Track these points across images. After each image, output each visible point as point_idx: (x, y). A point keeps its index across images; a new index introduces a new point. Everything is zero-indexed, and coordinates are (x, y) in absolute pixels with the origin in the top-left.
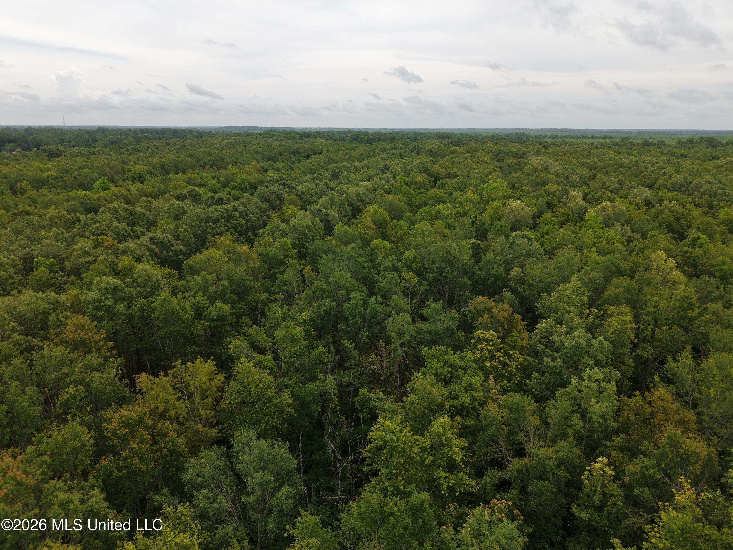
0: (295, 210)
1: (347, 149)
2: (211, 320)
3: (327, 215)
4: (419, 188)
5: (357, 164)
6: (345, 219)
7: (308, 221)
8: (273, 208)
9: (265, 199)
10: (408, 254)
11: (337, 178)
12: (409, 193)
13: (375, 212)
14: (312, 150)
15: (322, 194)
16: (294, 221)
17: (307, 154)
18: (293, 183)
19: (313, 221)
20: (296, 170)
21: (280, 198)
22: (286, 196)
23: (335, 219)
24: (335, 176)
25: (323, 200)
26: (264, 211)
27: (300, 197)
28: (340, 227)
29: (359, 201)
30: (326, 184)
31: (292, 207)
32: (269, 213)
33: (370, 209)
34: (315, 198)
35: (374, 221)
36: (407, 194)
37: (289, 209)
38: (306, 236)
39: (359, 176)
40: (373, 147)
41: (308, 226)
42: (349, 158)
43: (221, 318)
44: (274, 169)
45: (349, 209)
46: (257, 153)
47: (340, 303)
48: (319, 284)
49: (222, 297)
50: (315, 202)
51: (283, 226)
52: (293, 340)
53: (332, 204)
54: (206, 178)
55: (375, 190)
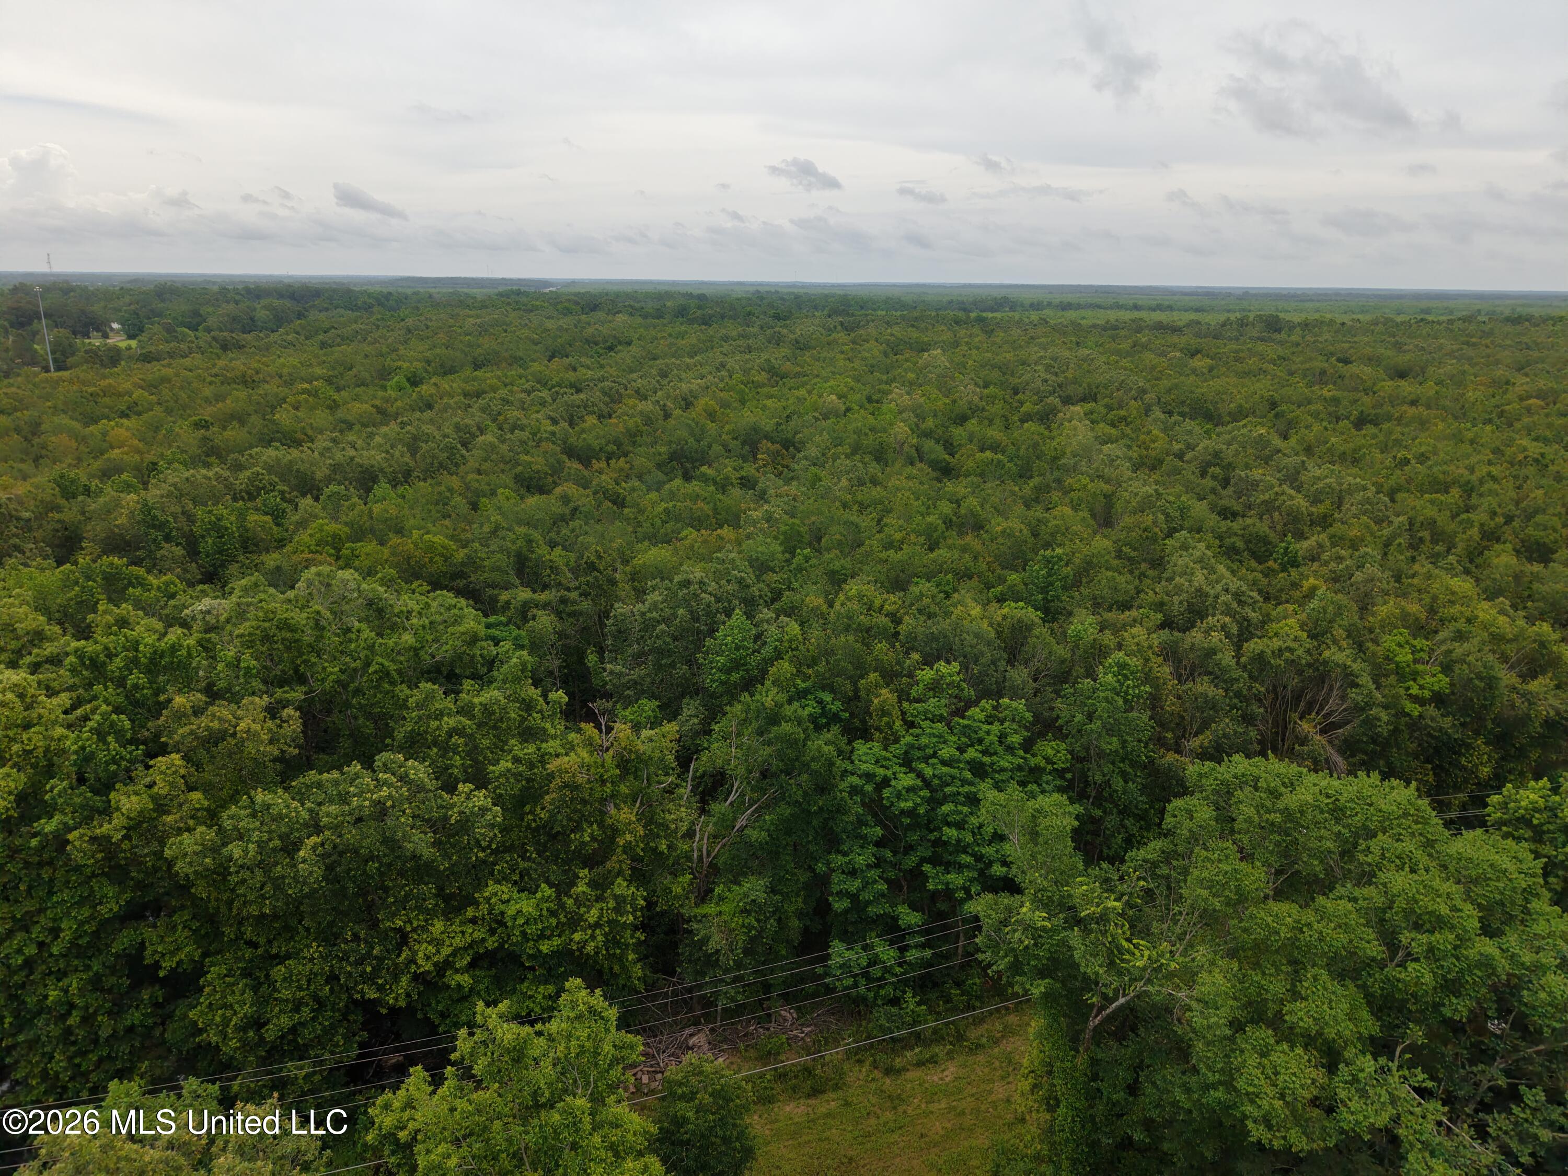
0: (636, 401)
1: (670, 335)
3: (664, 405)
4: (756, 387)
5: (688, 360)
6: (681, 409)
7: (650, 408)
8: (614, 400)
9: (605, 393)
10: (727, 427)
11: (666, 376)
12: (743, 391)
13: (707, 404)
14: (615, 337)
15: (656, 390)
16: (639, 408)
17: (609, 344)
19: (654, 408)
21: (617, 392)
22: (623, 391)
25: (660, 394)
29: (692, 396)
32: (611, 405)
35: (705, 411)
36: (741, 392)
40: (711, 332)
42: (676, 352)
45: (682, 403)
53: (668, 397)
55: (707, 388)
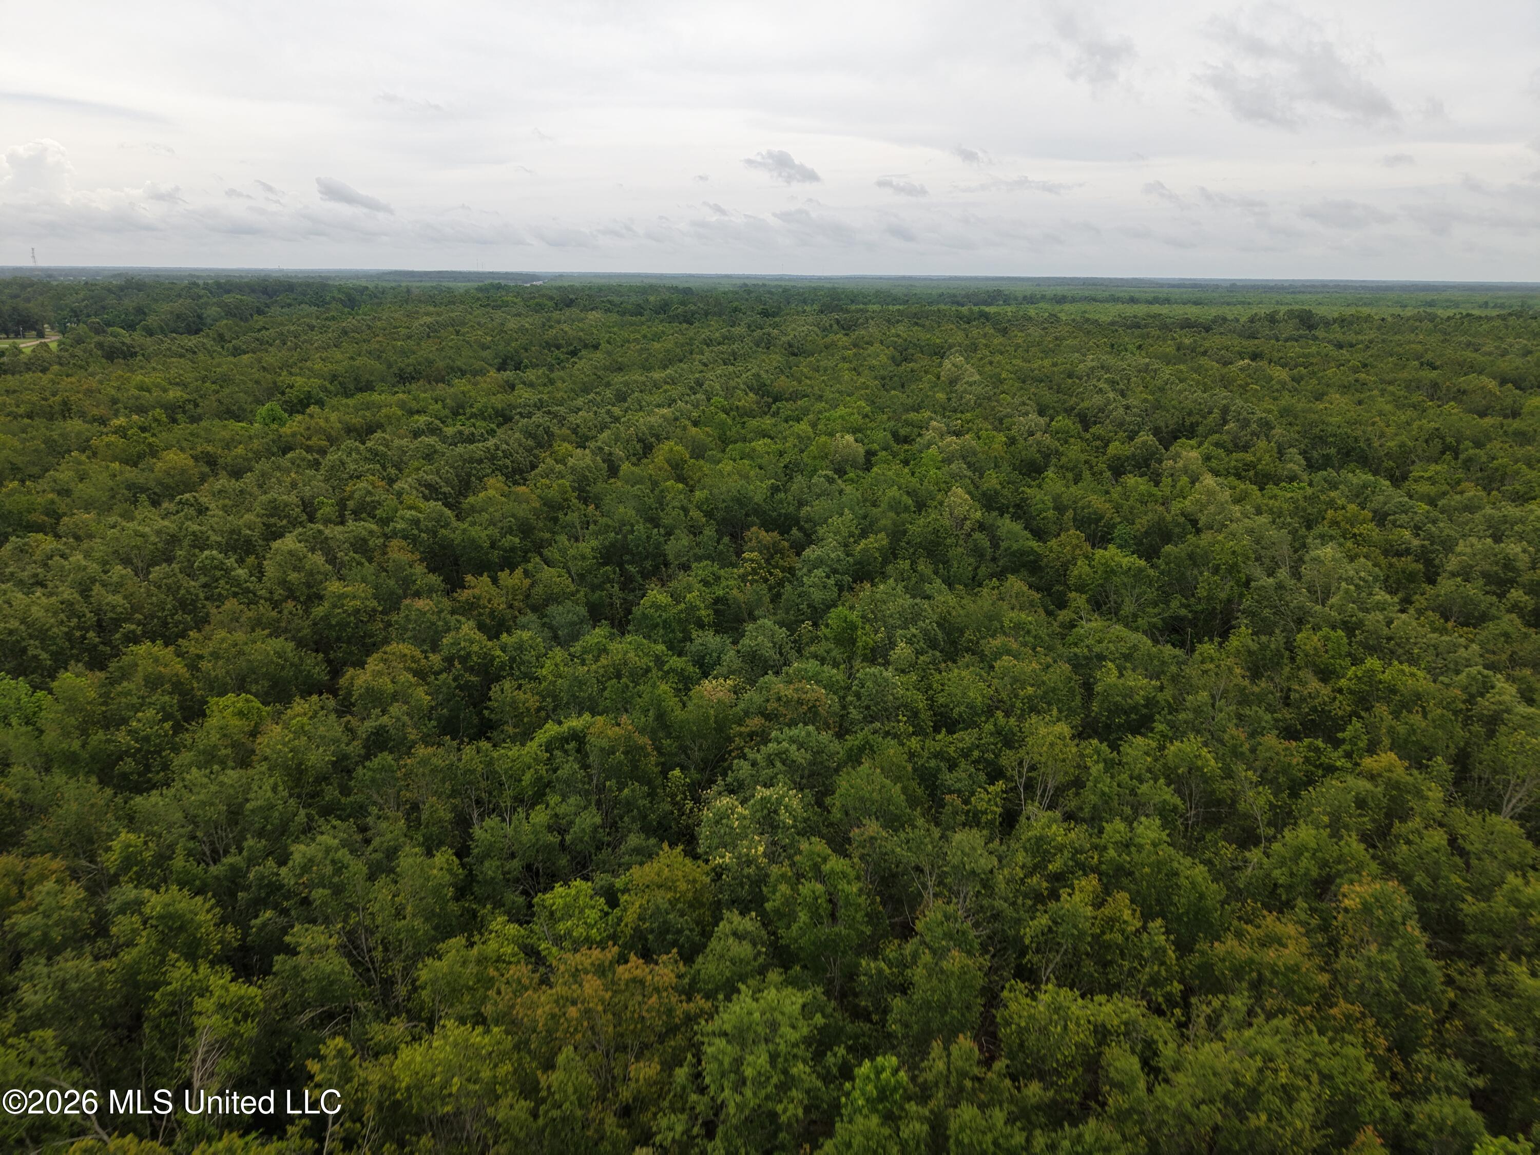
0: (570, 448)
1: (644, 337)
2: (505, 551)
3: (610, 454)
4: (741, 416)
5: (657, 375)
6: (634, 459)
7: (588, 460)
8: (540, 445)
9: (529, 434)
11: (625, 400)
12: (725, 424)
13: (671, 450)
14: (582, 339)
15: (603, 427)
16: (571, 462)
17: (573, 348)
18: (562, 410)
19: (594, 461)
20: (559, 384)
21: (547, 431)
22: (555, 430)
23: (621, 459)
24: (621, 397)
25: (606, 434)
26: (529, 450)
27: (575, 431)
28: (625, 467)
29: (653, 435)
30: (608, 412)
31: (566, 444)
32: (536, 451)
33: (666, 446)
34: (594, 432)
35: (668, 461)
36: (722, 425)
37: (564, 447)
38: (585, 478)
39: (657, 398)
40: (692, 332)
41: (588, 467)
43: (513, 549)
44: (524, 383)
45: (638, 446)
46: (484, 347)
47: (625, 537)
48: (603, 521)
49: (510, 531)
50: (594, 437)
51: (559, 467)
52: (584, 558)
53: (616, 441)
54: (425, 399)
55: (676, 419)
